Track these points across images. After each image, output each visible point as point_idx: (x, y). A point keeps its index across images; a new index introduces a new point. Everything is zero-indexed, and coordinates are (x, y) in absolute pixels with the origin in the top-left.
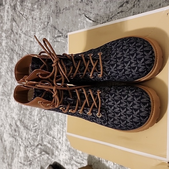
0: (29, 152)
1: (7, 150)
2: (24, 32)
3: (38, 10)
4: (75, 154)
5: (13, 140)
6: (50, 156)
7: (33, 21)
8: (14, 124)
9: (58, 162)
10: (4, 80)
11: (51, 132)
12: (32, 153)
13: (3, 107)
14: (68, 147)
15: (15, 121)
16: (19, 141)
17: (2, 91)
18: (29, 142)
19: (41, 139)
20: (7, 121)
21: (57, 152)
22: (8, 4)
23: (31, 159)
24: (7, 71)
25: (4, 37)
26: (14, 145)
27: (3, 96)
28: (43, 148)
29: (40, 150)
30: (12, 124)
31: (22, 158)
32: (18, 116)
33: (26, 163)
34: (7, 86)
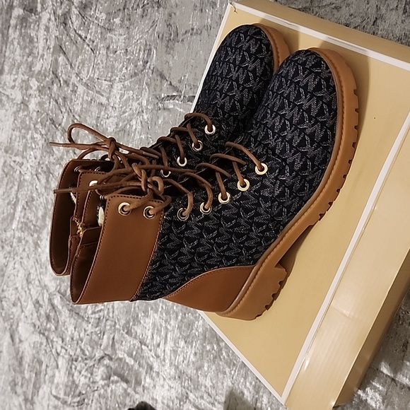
0: (80, 373)
1: (24, 363)
2: (84, 81)
3: (121, 31)
4: (194, 388)
5: (40, 341)
6: (131, 387)
7: (108, 56)
8: (46, 301)
9: (150, 402)
10: (29, 192)
11: (137, 329)
12: (86, 377)
13: (21, 258)
14: (177, 367)
15: (50, 294)
16: (55, 343)
17: (22, 220)
18: (80, 347)
19: (111, 343)
20: (30, 293)
21: (148, 380)
22: (49, 10)
23: (84, 392)
24: (37, 171)
25: (35, 90)
26: (44, 352)
27: (22, 231)
28: (113, 365)
29: (106, 371)
30: (41, 302)
31: (61, 386)
32: (58, 282)
33: (69, 400)
34: (34, 209)
